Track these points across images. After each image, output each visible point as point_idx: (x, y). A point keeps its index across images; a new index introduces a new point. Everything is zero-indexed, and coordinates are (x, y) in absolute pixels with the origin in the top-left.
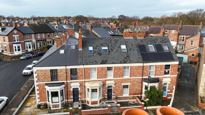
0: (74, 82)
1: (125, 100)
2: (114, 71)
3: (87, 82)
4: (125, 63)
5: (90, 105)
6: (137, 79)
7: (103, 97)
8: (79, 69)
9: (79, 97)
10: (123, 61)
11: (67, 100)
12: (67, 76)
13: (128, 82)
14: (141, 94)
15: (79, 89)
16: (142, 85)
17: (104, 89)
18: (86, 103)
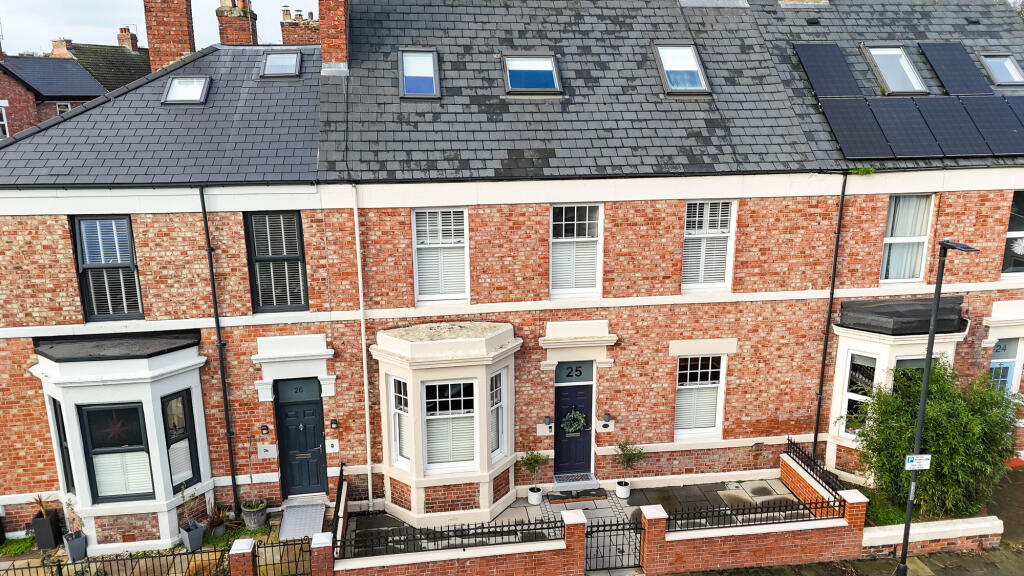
0: (283, 329)
1: (689, 471)
2: (610, 236)
3: (387, 326)
4: (698, 168)
5: (416, 516)
6: (790, 304)
7: (521, 455)
8: (322, 218)
9: (329, 450)
10: (683, 160)
11: (226, 481)
12: (215, 279)
13: (716, 332)
14: (820, 423)
15: (328, 390)
16: (825, 353)
17: (527, 389)
18: (387, 503)
